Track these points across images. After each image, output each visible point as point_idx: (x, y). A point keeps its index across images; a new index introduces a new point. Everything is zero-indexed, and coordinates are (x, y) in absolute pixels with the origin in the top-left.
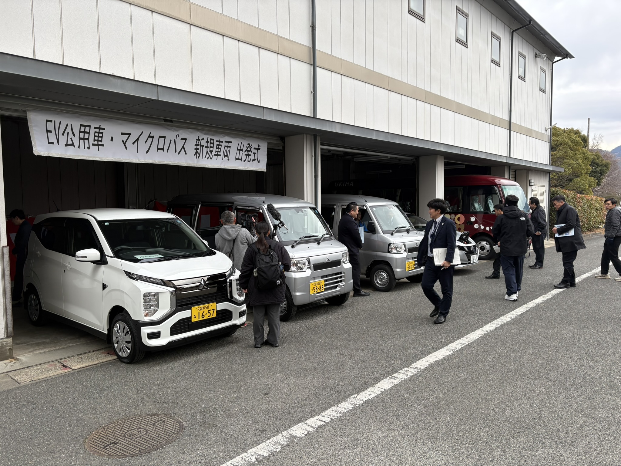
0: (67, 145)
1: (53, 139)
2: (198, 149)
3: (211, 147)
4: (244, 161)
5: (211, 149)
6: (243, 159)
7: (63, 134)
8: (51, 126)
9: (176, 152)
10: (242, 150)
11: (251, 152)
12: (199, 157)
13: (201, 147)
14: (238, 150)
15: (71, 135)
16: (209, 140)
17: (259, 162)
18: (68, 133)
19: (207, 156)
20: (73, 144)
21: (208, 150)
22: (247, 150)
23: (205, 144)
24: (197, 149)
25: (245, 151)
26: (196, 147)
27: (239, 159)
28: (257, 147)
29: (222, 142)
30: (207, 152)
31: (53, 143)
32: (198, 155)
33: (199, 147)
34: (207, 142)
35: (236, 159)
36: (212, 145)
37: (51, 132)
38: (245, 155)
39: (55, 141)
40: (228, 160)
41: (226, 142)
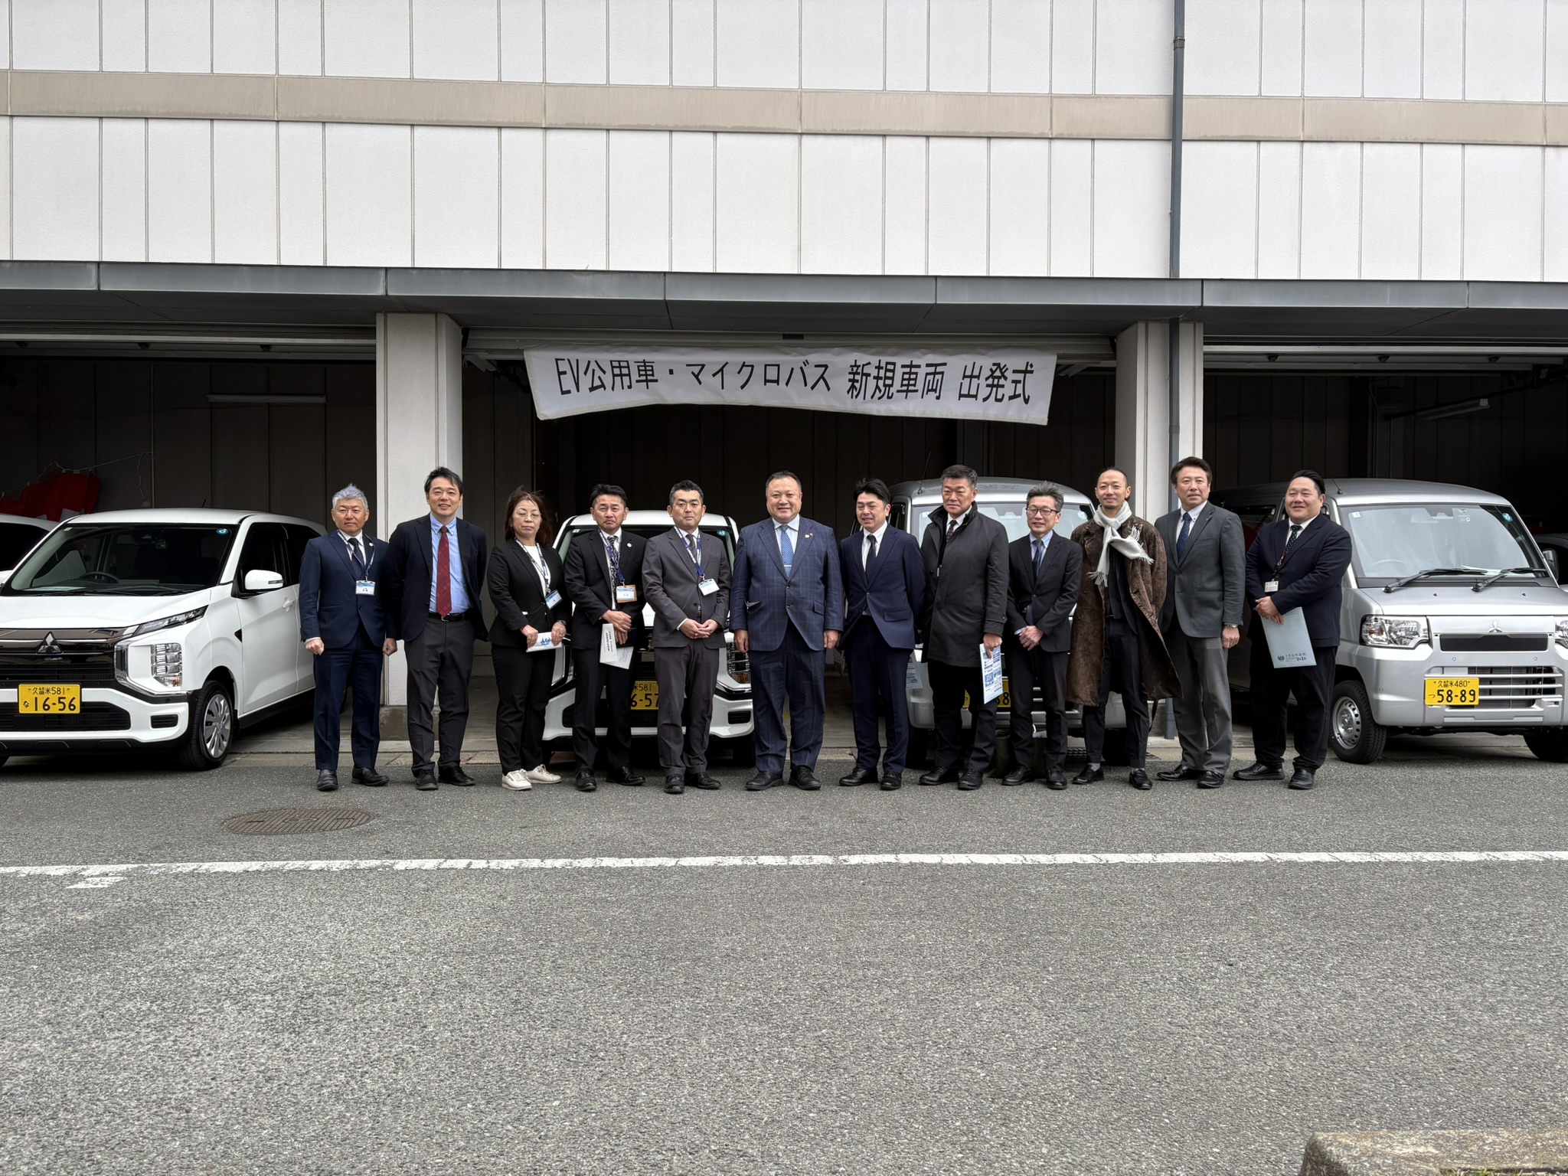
0: (592, 389)
1: (568, 382)
2: (857, 381)
3: (886, 378)
4: (985, 400)
5: (888, 382)
6: (981, 396)
7: (585, 373)
8: (564, 366)
9: (806, 385)
10: (978, 377)
11: (1006, 378)
12: (856, 397)
13: (864, 378)
14: (965, 377)
15: (598, 373)
16: (883, 364)
17: (1026, 401)
18: (594, 371)
19: (878, 394)
20: (603, 386)
21: (881, 383)
22: (992, 376)
23: (874, 373)
24: (853, 381)
25: (987, 379)
26: (851, 377)
27: (968, 396)
28: (1024, 369)
29: (919, 366)
30: (877, 387)
31: (569, 392)
32: (855, 393)
33: (858, 377)
34: (879, 368)
35: (961, 396)
36: (889, 374)
37: (565, 373)
38: (988, 386)
39: (573, 388)
40: (938, 398)
41: (928, 365)
